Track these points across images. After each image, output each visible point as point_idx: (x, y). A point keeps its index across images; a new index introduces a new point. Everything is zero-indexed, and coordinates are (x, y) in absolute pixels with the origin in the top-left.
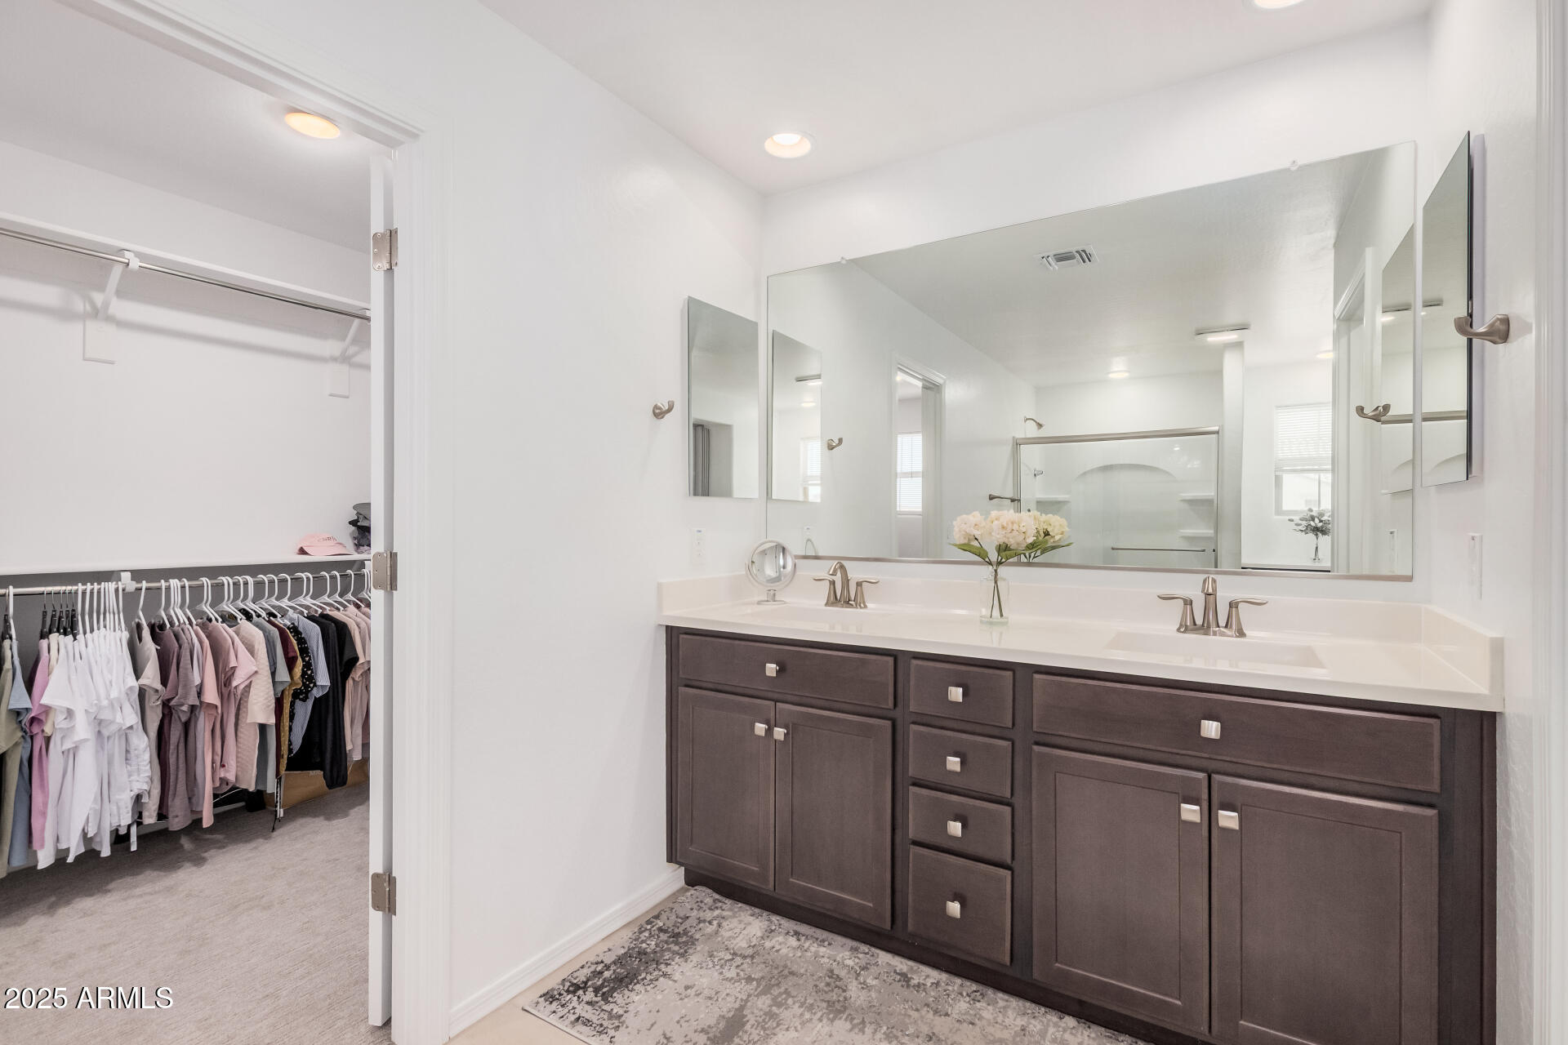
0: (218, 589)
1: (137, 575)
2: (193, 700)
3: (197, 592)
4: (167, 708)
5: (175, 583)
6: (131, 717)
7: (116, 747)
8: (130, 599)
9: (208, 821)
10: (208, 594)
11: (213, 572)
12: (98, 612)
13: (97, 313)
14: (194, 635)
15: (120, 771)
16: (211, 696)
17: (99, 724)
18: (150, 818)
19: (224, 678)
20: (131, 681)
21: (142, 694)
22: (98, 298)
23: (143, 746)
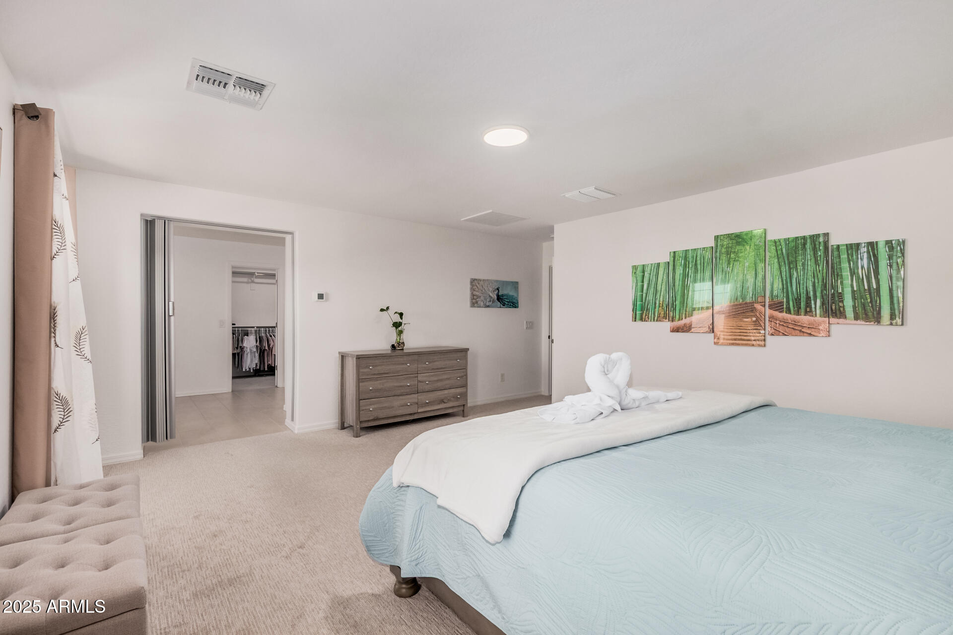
0: (269, 330)
1: (257, 327)
2: (264, 348)
3: (266, 330)
4: (261, 350)
5: (262, 329)
6: (255, 350)
7: (253, 354)
8: (256, 331)
9: (266, 369)
10: (271, 331)
11: (269, 327)
12: (251, 333)
13: (253, 282)
14: (265, 338)
15: (254, 359)
16: (267, 348)
17: (251, 350)
18: (258, 368)
19: (269, 345)
20: (255, 344)
21: (257, 346)
22: (252, 279)
23: (257, 355)
